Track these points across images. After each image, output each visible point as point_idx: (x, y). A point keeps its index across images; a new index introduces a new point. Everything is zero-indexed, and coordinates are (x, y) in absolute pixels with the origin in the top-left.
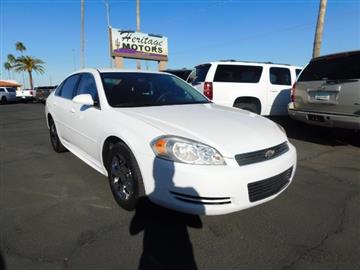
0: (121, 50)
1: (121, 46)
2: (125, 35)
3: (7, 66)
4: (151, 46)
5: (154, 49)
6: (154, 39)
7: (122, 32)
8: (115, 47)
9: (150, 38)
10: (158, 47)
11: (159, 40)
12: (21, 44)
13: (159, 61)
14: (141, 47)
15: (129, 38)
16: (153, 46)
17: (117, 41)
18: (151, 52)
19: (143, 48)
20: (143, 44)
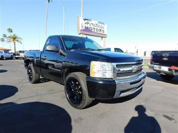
0: (84, 30)
1: (84, 28)
5: (100, 30)
6: (101, 25)
7: (85, 20)
8: (81, 28)
9: (99, 24)
10: (102, 29)
11: (103, 25)
13: (102, 37)
14: (94, 28)
15: (88, 23)
16: (100, 28)
17: (82, 25)
18: (99, 32)
19: (95, 30)
20: (95, 27)
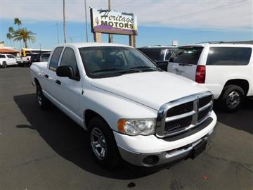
0: (100, 27)
1: (100, 24)
2: (103, 14)
3: (9, 36)
4: (124, 23)
5: (126, 25)
6: (127, 17)
7: (101, 11)
8: (95, 25)
9: (123, 16)
10: (130, 23)
11: (130, 17)
12: (18, 19)
13: (130, 35)
14: (116, 23)
15: (107, 16)
16: (126, 22)
17: (97, 19)
18: (124, 28)
19: (118, 25)
20: (118, 21)
